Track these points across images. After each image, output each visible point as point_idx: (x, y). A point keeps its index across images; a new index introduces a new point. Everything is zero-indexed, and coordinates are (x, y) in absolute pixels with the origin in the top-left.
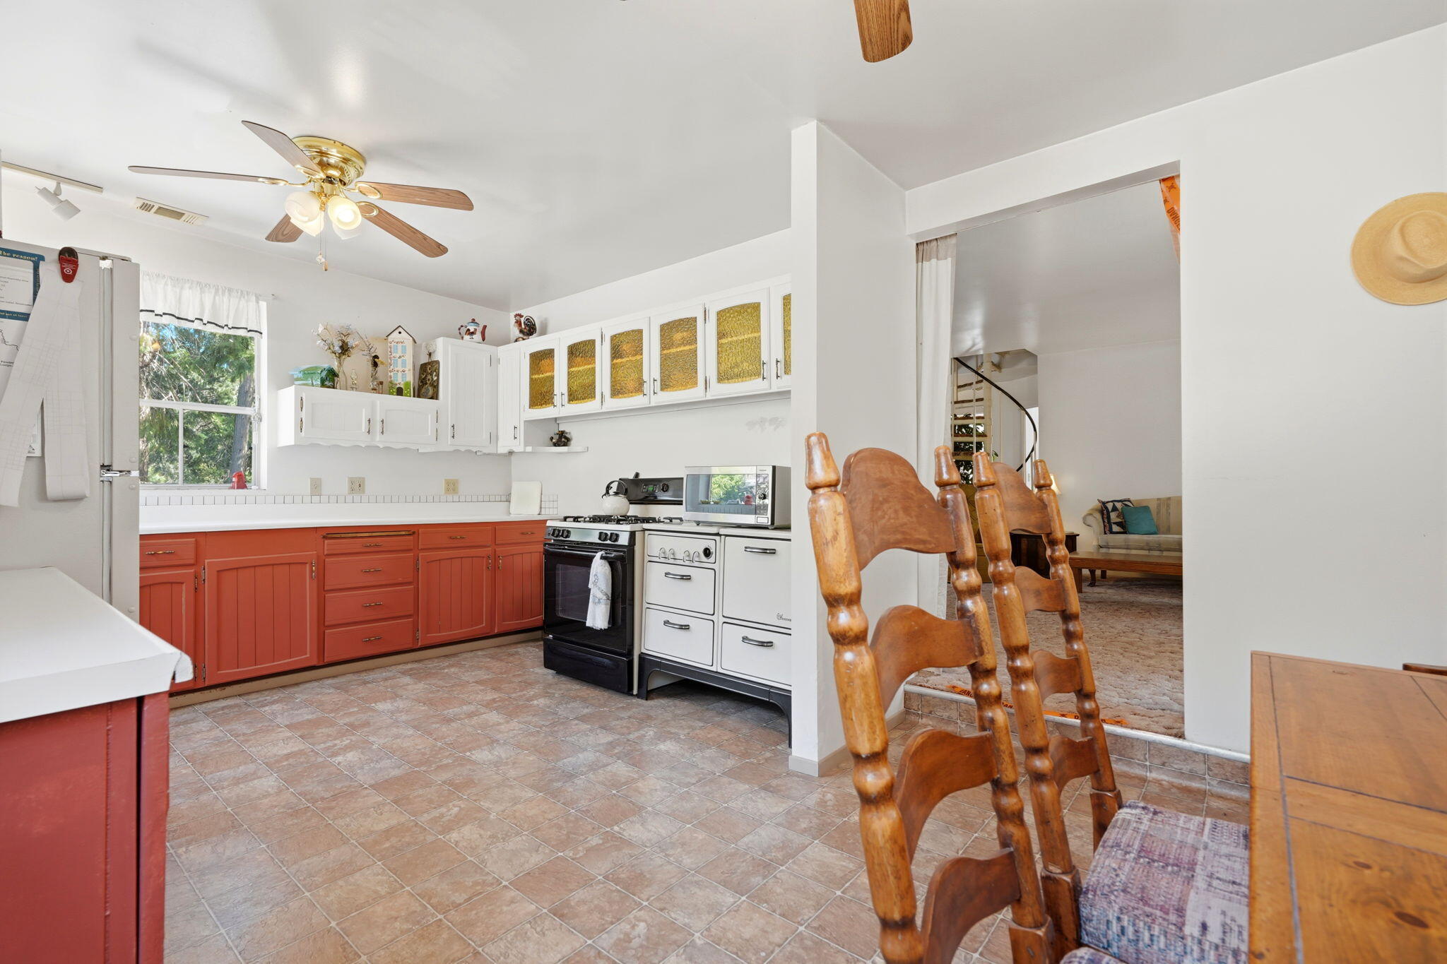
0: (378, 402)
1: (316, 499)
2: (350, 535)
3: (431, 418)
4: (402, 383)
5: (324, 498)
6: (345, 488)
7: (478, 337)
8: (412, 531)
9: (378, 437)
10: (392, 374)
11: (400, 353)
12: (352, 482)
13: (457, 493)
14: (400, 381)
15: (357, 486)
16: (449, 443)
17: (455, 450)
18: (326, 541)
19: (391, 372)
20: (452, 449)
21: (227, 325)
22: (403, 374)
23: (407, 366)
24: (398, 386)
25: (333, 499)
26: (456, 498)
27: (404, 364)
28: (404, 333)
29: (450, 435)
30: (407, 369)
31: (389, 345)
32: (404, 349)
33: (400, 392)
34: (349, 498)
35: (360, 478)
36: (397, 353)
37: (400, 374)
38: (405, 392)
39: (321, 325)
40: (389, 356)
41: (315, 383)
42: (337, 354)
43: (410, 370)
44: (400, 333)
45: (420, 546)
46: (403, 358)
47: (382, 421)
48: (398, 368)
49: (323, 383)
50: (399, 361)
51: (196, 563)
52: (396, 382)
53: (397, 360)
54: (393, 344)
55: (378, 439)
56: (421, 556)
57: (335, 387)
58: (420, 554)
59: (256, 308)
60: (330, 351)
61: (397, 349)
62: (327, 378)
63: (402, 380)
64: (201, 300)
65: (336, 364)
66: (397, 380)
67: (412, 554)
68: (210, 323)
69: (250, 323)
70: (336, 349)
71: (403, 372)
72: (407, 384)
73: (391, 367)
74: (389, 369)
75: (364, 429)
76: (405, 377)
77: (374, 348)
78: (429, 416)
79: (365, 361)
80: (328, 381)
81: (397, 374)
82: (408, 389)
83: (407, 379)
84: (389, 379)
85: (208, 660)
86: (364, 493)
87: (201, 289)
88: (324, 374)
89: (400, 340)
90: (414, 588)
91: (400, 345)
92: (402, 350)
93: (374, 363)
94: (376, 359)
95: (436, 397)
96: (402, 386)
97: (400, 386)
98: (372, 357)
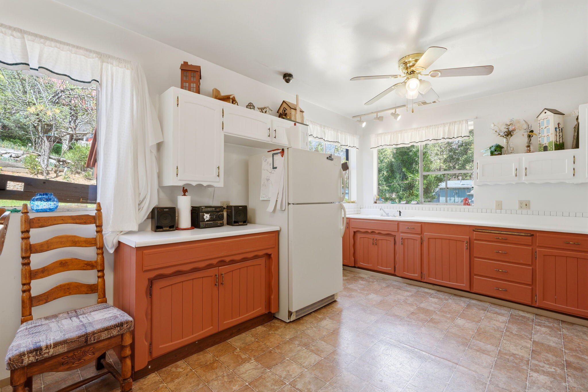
0: (524, 158)
1: (498, 211)
2: (487, 231)
4: (547, 143)
5: (503, 211)
6: (517, 205)
8: (532, 234)
9: (524, 178)
10: (540, 139)
11: (545, 125)
12: (521, 203)
14: (545, 142)
15: (525, 205)
18: (475, 232)
19: (540, 138)
21: (453, 137)
22: (547, 138)
23: (550, 131)
24: (544, 145)
25: (509, 211)
27: (548, 131)
28: (548, 112)
30: (550, 134)
31: (539, 122)
32: (548, 122)
33: (545, 149)
34: (519, 212)
35: (526, 201)
36: (543, 125)
37: (545, 138)
38: (549, 148)
39: (492, 125)
40: (539, 129)
41: (489, 154)
42: (503, 136)
43: (552, 134)
44: (545, 113)
45: (537, 244)
46: (547, 128)
47: (526, 169)
48: (546, 134)
49: (492, 154)
50: (545, 130)
51: (421, 234)
52: (543, 143)
53: (544, 130)
54: (541, 121)
55: (524, 179)
56: (538, 250)
57: (501, 154)
58: (537, 249)
59: (466, 126)
60: (500, 136)
61: (543, 123)
62: (496, 151)
63: (547, 141)
64: (444, 130)
65: (502, 142)
66: (544, 142)
67: (531, 248)
68: (447, 138)
69: (463, 133)
70: (502, 134)
71: (547, 136)
72: (550, 143)
73: (540, 135)
74: (539, 137)
75: (514, 174)
76: (549, 139)
77: (530, 126)
78: (567, 160)
79: (523, 136)
80: (496, 152)
81: (544, 138)
82: (551, 146)
83: (551, 140)
84: (539, 142)
85: (425, 272)
86: (530, 209)
87: (444, 126)
88: (493, 149)
89: (545, 117)
90: (532, 268)
91: (545, 120)
92: (547, 123)
93: (529, 136)
94: (530, 134)
95: (577, 146)
96: (547, 145)
97: (546, 145)
98: (528, 133)
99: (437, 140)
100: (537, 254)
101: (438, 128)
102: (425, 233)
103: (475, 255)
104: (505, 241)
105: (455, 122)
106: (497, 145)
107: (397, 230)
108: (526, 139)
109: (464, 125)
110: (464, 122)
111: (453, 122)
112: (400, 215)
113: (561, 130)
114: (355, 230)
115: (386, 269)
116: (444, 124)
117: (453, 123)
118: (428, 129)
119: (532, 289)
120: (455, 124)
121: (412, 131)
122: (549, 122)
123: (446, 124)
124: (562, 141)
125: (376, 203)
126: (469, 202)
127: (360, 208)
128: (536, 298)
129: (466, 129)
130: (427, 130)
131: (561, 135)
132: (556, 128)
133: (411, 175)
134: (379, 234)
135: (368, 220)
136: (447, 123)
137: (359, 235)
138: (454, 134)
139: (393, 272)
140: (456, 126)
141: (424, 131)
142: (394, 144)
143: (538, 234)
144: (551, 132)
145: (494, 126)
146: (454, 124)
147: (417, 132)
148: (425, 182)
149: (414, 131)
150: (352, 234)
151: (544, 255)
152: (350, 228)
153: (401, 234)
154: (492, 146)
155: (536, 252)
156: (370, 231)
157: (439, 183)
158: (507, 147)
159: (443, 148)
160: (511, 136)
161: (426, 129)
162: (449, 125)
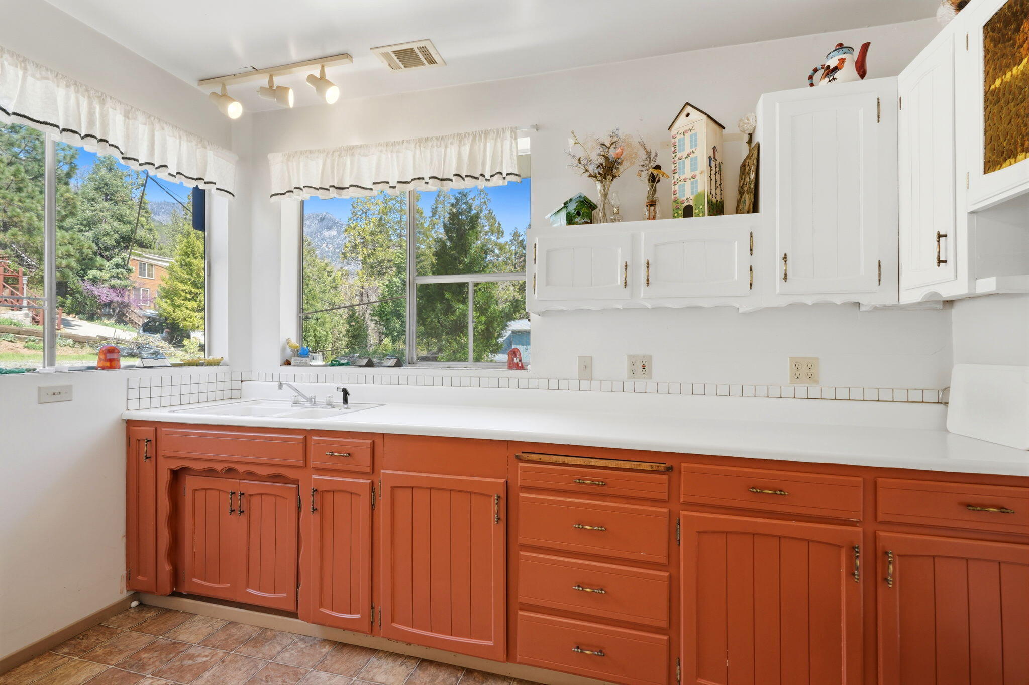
0: (643, 234)
1: (585, 384)
2: (554, 459)
3: (739, 248)
4: (692, 197)
5: (595, 384)
6: (623, 368)
7: (849, 70)
8: (668, 465)
9: (643, 292)
10: (677, 187)
11: (688, 149)
12: (634, 361)
13: (817, 382)
14: (687, 195)
15: (641, 367)
16: (778, 291)
17: (792, 306)
18: (521, 464)
19: (675, 184)
20: (783, 302)
21: (482, 175)
22: (692, 183)
23: (698, 167)
24: (686, 204)
25: (607, 385)
26: (814, 392)
27: (694, 165)
28: (694, 114)
29: (779, 275)
30: (697, 173)
31: (673, 141)
32: (694, 143)
33: (688, 212)
34: (629, 385)
35: (644, 356)
36: (684, 150)
37: (688, 184)
38: (696, 211)
39: (571, 141)
40: (673, 160)
41: (564, 221)
42: (595, 177)
43: (702, 172)
44: (688, 115)
45: (682, 496)
46: (692, 155)
47: (648, 264)
48: (688, 174)
49: (570, 221)
50: (688, 161)
51: (373, 472)
52: (683, 199)
53: (684, 160)
54: (678, 137)
55: (642, 295)
56: (684, 516)
57: (591, 223)
58: (683, 513)
59: (511, 146)
60: (587, 174)
61: (684, 144)
62: (578, 214)
63: (692, 193)
64: (459, 154)
65: (594, 191)
66: (684, 196)
67: (666, 510)
68: (467, 176)
69: (504, 165)
70: (592, 168)
71: (692, 180)
72: (699, 197)
73: (677, 176)
74: (673, 181)
75: (620, 281)
76: (697, 187)
77: (652, 156)
78: (736, 244)
79: (638, 177)
80: (579, 218)
81: (684, 186)
82: (701, 207)
83: (700, 190)
84: (673, 197)
85: (383, 604)
86: (651, 378)
87: (460, 141)
88: (572, 207)
89: (687, 128)
90: (670, 576)
91: (688, 135)
92: (691, 141)
93: (653, 179)
94: (655, 172)
95: (755, 209)
96: (691, 203)
97: (688, 204)
98: (652, 170)
99: (442, 180)
100: (682, 528)
101: (446, 147)
102: (382, 471)
103: (522, 540)
104: (599, 491)
105: (487, 133)
106: (580, 197)
107: (300, 462)
108: (645, 187)
109: (507, 143)
110: (508, 134)
111: (482, 132)
112: (345, 401)
113: (718, 165)
114: (176, 465)
115: (272, 595)
116: (461, 137)
117: (480, 136)
118: (420, 146)
119: (670, 640)
120: (486, 138)
121: (381, 151)
122: (696, 140)
123: (465, 136)
124: (721, 198)
125: (288, 363)
126: (520, 361)
127: (242, 381)
128: (678, 672)
129: (512, 154)
130: (418, 152)
131: (718, 183)
132: (710, 157)
133: (461, 306)
134: (251, 475)
135: (211, 429)
136: (469, 134)
137: (190, 483)
138: (484, 164)
139: (291, 607)
140: (488, 144)
141: (410, 154)
142: (334, 186)
143: (683, 465)
144: (700, 169)
145: (575, 143)
146: (483, 137)
147: (395, 155)
148: (483, 318)
149: (387, 150)
150: (165, 478)
151: (699, 533)
152: (160, 459)
153: (314, 477)
154: (571, 200)
155: (679, 524)
156: (219, 467)
157: (507, 321)
158: (605, 204)
159: (518, 269)
160: (614, 177)
161: (415, 147)
162: (472, 140)
